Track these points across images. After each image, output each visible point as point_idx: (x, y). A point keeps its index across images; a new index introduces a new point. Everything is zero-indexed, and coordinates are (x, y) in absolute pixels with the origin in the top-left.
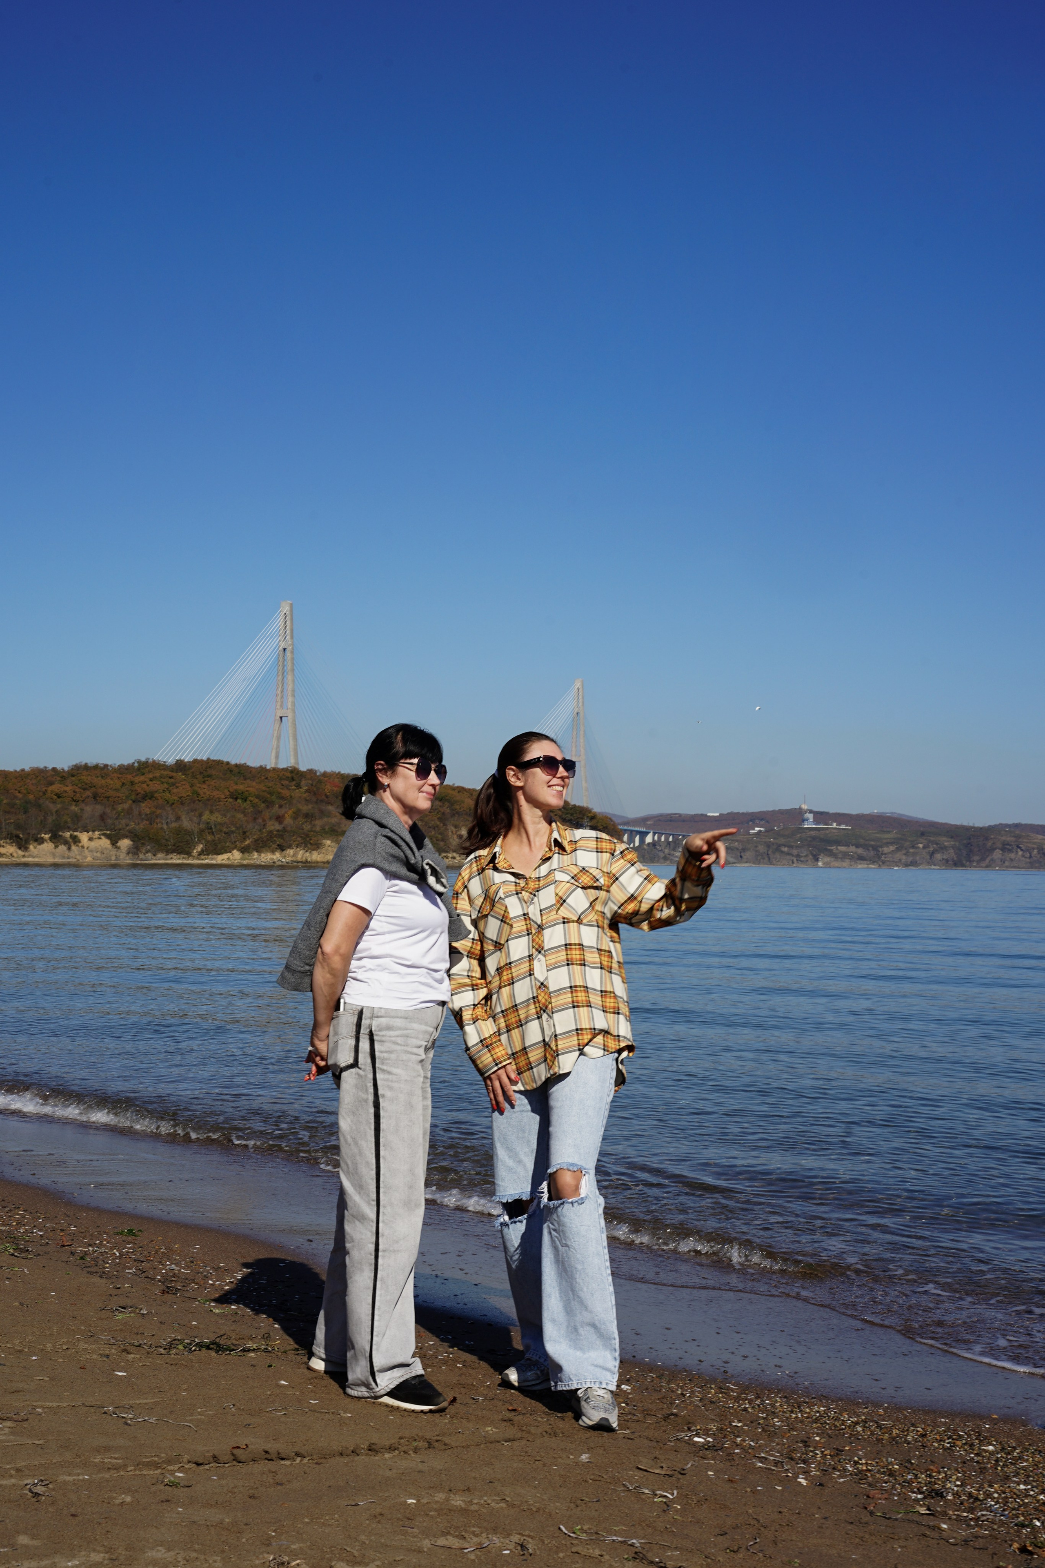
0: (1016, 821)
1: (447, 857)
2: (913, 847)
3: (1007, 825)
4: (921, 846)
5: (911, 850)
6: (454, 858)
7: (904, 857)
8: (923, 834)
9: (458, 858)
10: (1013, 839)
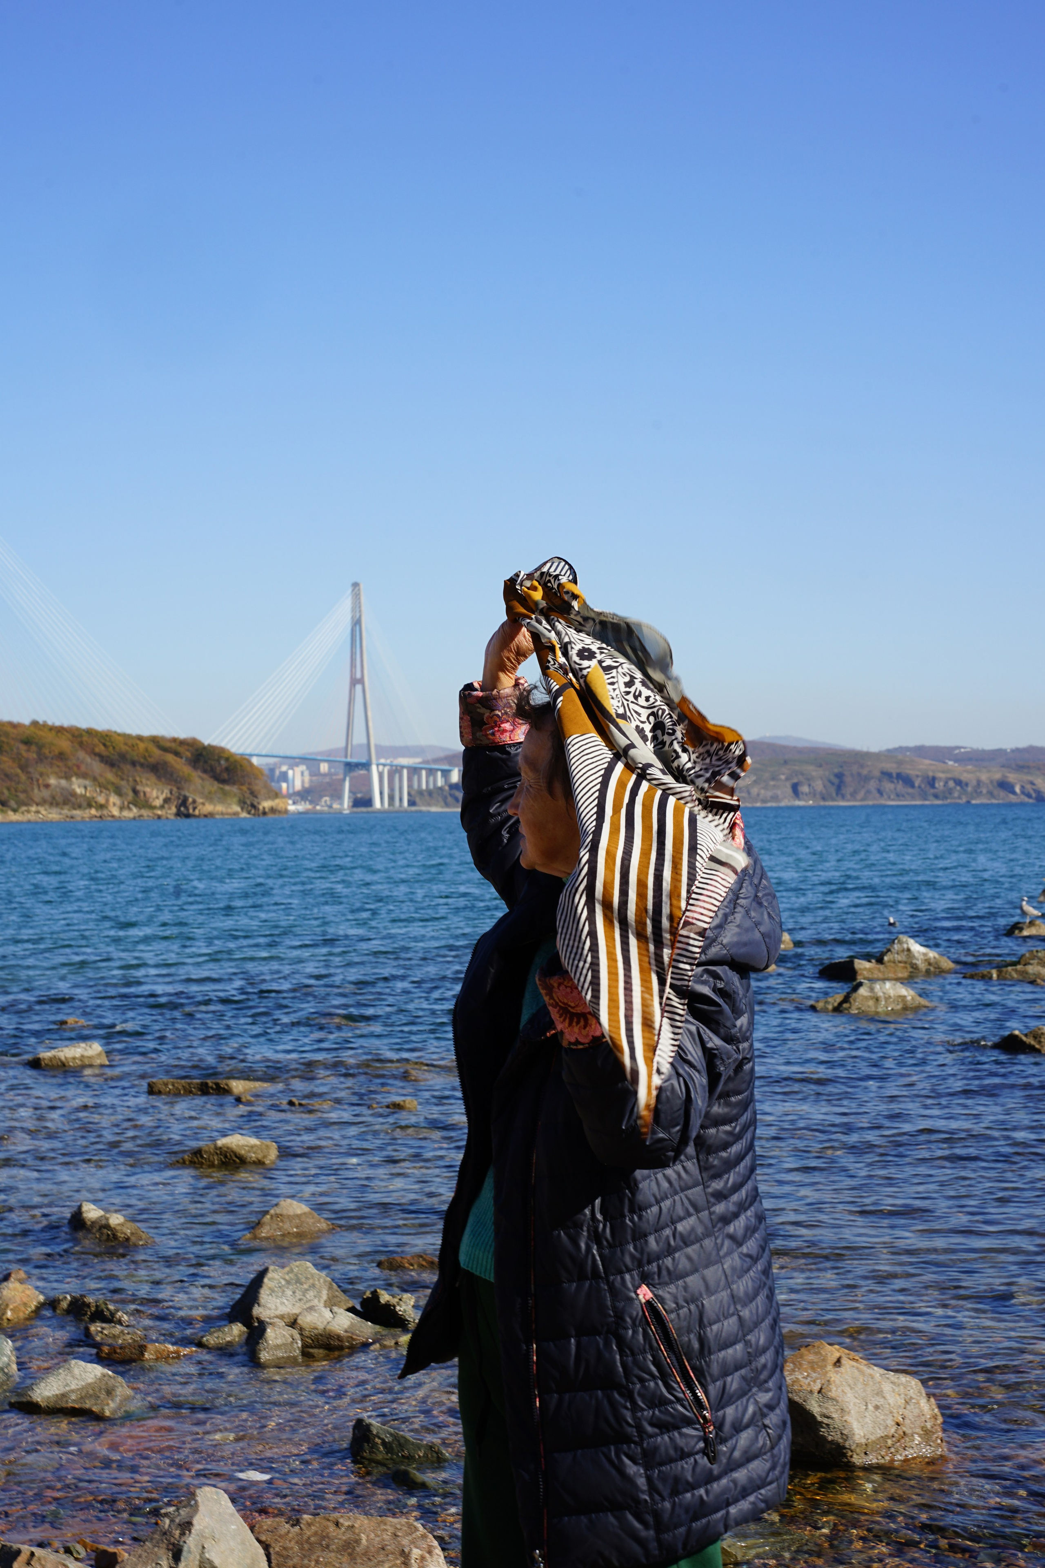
0: (918, 743)
1: (28, 811)
2: (773, 779)
3: (907, 749)
4: (783, 777)
5: (772, 783)
6: (38, 812)
7: (763, 792)
8: (786, 762)
9: (44, 812)
10: (894, 765)
